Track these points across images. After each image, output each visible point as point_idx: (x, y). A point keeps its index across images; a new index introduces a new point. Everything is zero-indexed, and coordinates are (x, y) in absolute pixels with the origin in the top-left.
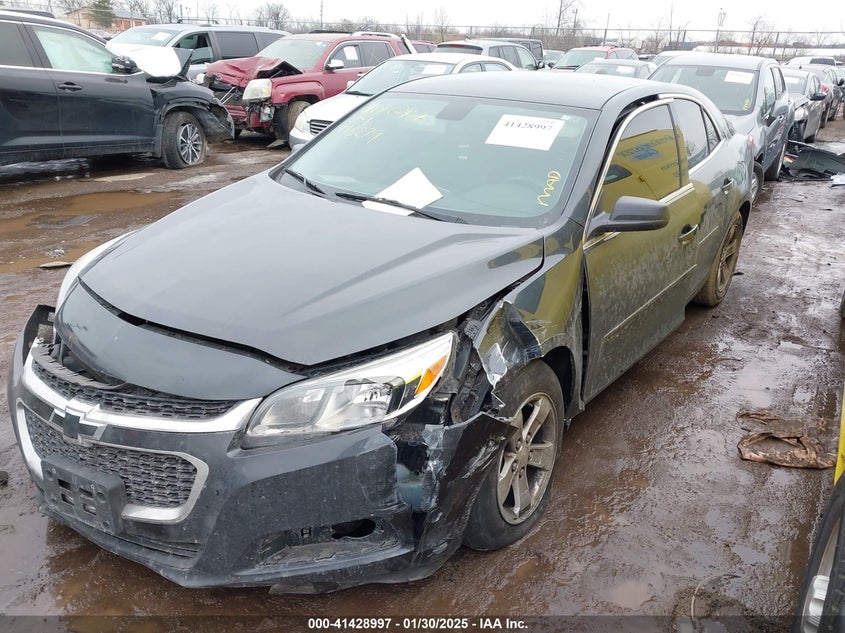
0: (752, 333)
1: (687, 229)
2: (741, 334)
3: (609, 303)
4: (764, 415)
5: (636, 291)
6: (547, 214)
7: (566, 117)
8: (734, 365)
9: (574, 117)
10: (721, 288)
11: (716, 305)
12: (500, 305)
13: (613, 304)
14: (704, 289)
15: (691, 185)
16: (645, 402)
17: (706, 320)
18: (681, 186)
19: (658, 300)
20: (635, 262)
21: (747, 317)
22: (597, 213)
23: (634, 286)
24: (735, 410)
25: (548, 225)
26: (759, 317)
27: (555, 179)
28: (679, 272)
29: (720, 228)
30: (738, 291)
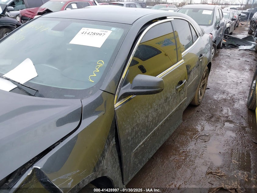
1: (181, 82)
3: (134, 134)
5: (152, 121)
6: (92, 87)
7: (113, 29)
8: (205, 139)
9: (117, 29)
10: (201, 98)
11: (199, 105)
13: (137, 133)
15: (183, 60)
17: (193, 113)
18: (178, 62)
19: (167, 120)
20: (150, 107)
23: (150, 119)
25: (92, 94)
27: (102, 64)
28: (177, 103)
29: (199, 76)
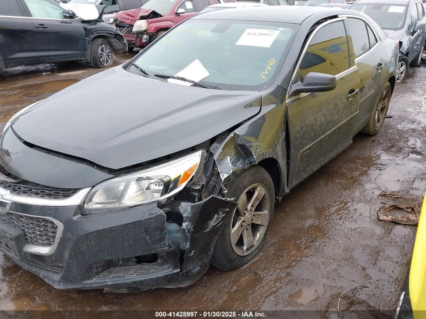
0: (393, 149)
1: (352, 91)
2: (388, 150)
3: (302, 133)
4: (394, 195)
5: (320, 126)
6: (266, 83)
7: (281, 29)
8: (381, 167)
9: (286, 29)
10: (378, 125)
11: (375, 134)
12: (232, 135)
13: (305, 134)
14: (367, 125)
15: (356, 66)
16: (327, 188)
17: (368, 143)
18: (349, 68)
19: (334, 131)
20: (319, 110)
21: (392, 141)
22: (295, 82)
23: (319, 123)
24: (377, 192)
25: (266, 89)
26: (399, 141)
27: (272, 63)
28: (347, 116)
29: (376, 91)
30: (389, 127)
